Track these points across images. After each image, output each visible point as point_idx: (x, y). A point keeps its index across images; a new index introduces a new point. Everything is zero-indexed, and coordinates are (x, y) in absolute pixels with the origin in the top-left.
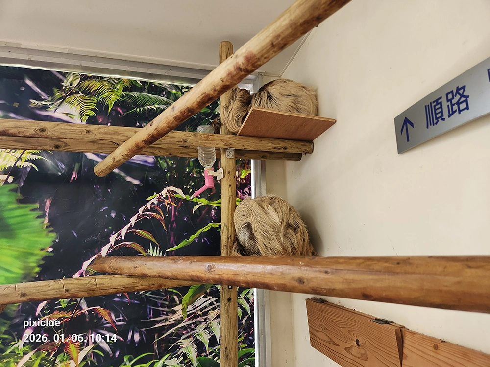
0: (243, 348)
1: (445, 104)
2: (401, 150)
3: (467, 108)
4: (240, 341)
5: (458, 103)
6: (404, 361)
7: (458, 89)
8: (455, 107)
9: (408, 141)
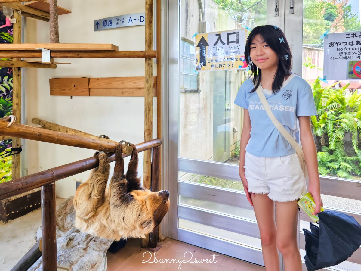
0: (10, 103)
1: (107, 23)
2: (95, 30)
3: (111, 25)
4: (9, 100)
5: (110, 23)
6: (89, 85)
7: (110, 20)
8: (109, 24)
9: (98, 28)
